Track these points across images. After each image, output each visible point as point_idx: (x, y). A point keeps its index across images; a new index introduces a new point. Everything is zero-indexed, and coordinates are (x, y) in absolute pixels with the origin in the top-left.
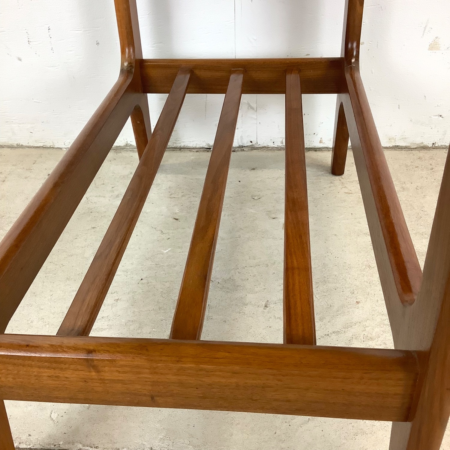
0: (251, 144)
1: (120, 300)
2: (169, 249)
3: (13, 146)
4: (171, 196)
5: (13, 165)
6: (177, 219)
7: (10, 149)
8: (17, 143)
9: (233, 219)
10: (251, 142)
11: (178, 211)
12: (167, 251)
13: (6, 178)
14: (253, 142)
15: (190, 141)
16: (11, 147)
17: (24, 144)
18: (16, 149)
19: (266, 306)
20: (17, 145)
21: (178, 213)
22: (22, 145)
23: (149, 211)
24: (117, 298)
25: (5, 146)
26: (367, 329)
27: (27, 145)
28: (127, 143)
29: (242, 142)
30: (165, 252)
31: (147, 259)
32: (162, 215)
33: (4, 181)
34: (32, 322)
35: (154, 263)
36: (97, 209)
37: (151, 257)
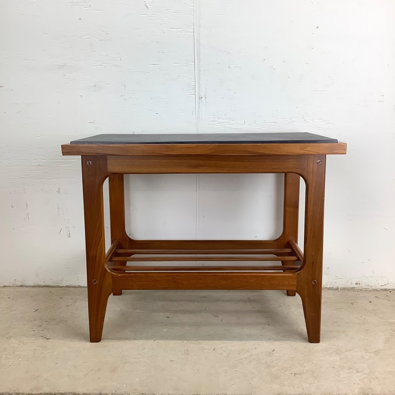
1: (146, 348)
2: (166, 329)
3: (76, 286)
4: (164, 308)
5: (78, 296)
6: (168, 317)
7: (74, 288)
8: (78, 285)
13: (76, 301)
16: (75, 287)
17: (82, 286)
18: (77, 288)
19: (214, 350)
20: (78, 286)
22: (81, 286)
23: (154, 314)
24: (144, 347)
25: (71, 286)
26: (259, 357)
27: (84, 286)
30: (164, 330)
31: (156, 333)
32: (161, 316)
33: (75, 302)
34: (106, 356)
35: (159, 335)
37: (158, 332)
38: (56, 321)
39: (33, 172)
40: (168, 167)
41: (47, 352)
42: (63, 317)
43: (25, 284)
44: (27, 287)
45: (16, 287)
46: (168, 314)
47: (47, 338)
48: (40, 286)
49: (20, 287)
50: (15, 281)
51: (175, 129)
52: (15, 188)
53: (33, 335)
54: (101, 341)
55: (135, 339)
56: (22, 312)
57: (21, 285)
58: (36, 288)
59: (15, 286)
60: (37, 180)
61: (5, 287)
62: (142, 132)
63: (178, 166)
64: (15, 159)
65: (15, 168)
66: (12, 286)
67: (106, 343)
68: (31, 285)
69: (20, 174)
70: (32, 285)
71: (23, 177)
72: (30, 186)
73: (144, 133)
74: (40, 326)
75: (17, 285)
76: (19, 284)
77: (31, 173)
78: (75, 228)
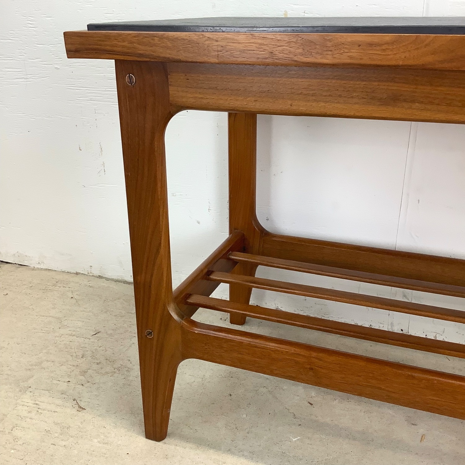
0: (401, 332)
2: (298, 438)
6: (311, 404)
9: (369, 417)
10: (402, 330)
11: (314, 395)
12: (296, 439)
14: (403, 331)
15: (339, 318)
21: (314, 397)
23: (286, 388)
28: (277, 308)
29: (392, 329)
30: (294, 440)
31: (275, 444)
32: (298, 396)
35: (280, 450)
36: (237, 374)
37: (279, 443)
38: (115, 366)
39: (108, 91)
40: (314, 98)
41: (64, 443)
42: (128, 358)
43: (105, 275)
44: (107, 279)
45: (93, 277)
46: (313, 394)
47: (81, 407)
48: (126, 281)
49: (98, 278)
50: (91, 268)
51: (375, 6)
52: (82, 117)
53: (62, 394)
54: (165, 440)
55: (229, 451)
56: (74, 333)
57: (100, 276)
58: (120, 283)
59: (91, 275)
60: (114, 104)
61: (77, 274)
62: (303, 14)
63: (340, 96)
64: (80, 64)
65: (80, 80)
66: (87, 274)
67: (173, 447)
68: (113, 278)
69: (90, 93)
70: (115, 278)
71: (94, 98)
72: (104, 115)
73: (307, 16)
74: (84, 373)
75: (94, 275)
76: (97, 273)
77: (105, 91)
78: (175, 196)
